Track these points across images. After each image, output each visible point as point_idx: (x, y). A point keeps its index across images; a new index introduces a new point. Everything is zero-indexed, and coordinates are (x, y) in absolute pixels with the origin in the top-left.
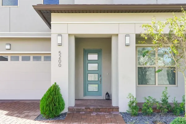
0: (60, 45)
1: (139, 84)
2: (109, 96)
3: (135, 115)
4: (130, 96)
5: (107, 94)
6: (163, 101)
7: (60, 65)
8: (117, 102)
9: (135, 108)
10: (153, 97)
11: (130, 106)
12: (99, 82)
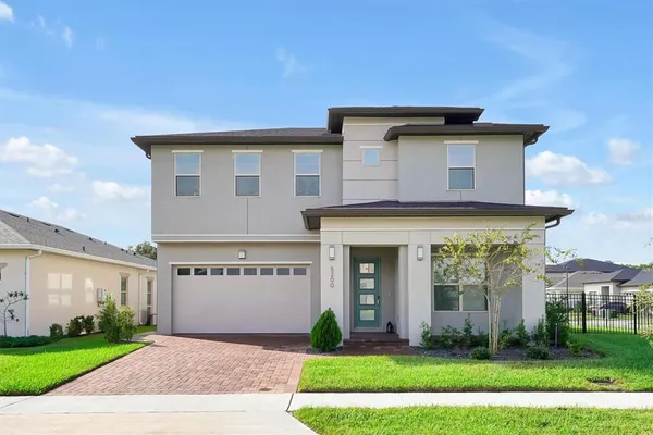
0: (332, 259)
1: (436, 309)
2: (392, 327)
3: (430, 348)
4: (424, 325)
5: (389, 323)
6: (466, 330)
7: (332, 286)
8: (407, 333)
9: (429, 340)
10: (454, 326)
11: (423, 337)
12: (376, 307)
